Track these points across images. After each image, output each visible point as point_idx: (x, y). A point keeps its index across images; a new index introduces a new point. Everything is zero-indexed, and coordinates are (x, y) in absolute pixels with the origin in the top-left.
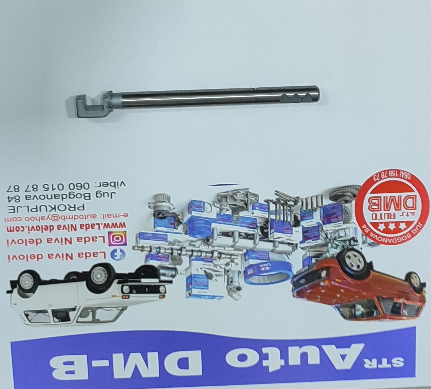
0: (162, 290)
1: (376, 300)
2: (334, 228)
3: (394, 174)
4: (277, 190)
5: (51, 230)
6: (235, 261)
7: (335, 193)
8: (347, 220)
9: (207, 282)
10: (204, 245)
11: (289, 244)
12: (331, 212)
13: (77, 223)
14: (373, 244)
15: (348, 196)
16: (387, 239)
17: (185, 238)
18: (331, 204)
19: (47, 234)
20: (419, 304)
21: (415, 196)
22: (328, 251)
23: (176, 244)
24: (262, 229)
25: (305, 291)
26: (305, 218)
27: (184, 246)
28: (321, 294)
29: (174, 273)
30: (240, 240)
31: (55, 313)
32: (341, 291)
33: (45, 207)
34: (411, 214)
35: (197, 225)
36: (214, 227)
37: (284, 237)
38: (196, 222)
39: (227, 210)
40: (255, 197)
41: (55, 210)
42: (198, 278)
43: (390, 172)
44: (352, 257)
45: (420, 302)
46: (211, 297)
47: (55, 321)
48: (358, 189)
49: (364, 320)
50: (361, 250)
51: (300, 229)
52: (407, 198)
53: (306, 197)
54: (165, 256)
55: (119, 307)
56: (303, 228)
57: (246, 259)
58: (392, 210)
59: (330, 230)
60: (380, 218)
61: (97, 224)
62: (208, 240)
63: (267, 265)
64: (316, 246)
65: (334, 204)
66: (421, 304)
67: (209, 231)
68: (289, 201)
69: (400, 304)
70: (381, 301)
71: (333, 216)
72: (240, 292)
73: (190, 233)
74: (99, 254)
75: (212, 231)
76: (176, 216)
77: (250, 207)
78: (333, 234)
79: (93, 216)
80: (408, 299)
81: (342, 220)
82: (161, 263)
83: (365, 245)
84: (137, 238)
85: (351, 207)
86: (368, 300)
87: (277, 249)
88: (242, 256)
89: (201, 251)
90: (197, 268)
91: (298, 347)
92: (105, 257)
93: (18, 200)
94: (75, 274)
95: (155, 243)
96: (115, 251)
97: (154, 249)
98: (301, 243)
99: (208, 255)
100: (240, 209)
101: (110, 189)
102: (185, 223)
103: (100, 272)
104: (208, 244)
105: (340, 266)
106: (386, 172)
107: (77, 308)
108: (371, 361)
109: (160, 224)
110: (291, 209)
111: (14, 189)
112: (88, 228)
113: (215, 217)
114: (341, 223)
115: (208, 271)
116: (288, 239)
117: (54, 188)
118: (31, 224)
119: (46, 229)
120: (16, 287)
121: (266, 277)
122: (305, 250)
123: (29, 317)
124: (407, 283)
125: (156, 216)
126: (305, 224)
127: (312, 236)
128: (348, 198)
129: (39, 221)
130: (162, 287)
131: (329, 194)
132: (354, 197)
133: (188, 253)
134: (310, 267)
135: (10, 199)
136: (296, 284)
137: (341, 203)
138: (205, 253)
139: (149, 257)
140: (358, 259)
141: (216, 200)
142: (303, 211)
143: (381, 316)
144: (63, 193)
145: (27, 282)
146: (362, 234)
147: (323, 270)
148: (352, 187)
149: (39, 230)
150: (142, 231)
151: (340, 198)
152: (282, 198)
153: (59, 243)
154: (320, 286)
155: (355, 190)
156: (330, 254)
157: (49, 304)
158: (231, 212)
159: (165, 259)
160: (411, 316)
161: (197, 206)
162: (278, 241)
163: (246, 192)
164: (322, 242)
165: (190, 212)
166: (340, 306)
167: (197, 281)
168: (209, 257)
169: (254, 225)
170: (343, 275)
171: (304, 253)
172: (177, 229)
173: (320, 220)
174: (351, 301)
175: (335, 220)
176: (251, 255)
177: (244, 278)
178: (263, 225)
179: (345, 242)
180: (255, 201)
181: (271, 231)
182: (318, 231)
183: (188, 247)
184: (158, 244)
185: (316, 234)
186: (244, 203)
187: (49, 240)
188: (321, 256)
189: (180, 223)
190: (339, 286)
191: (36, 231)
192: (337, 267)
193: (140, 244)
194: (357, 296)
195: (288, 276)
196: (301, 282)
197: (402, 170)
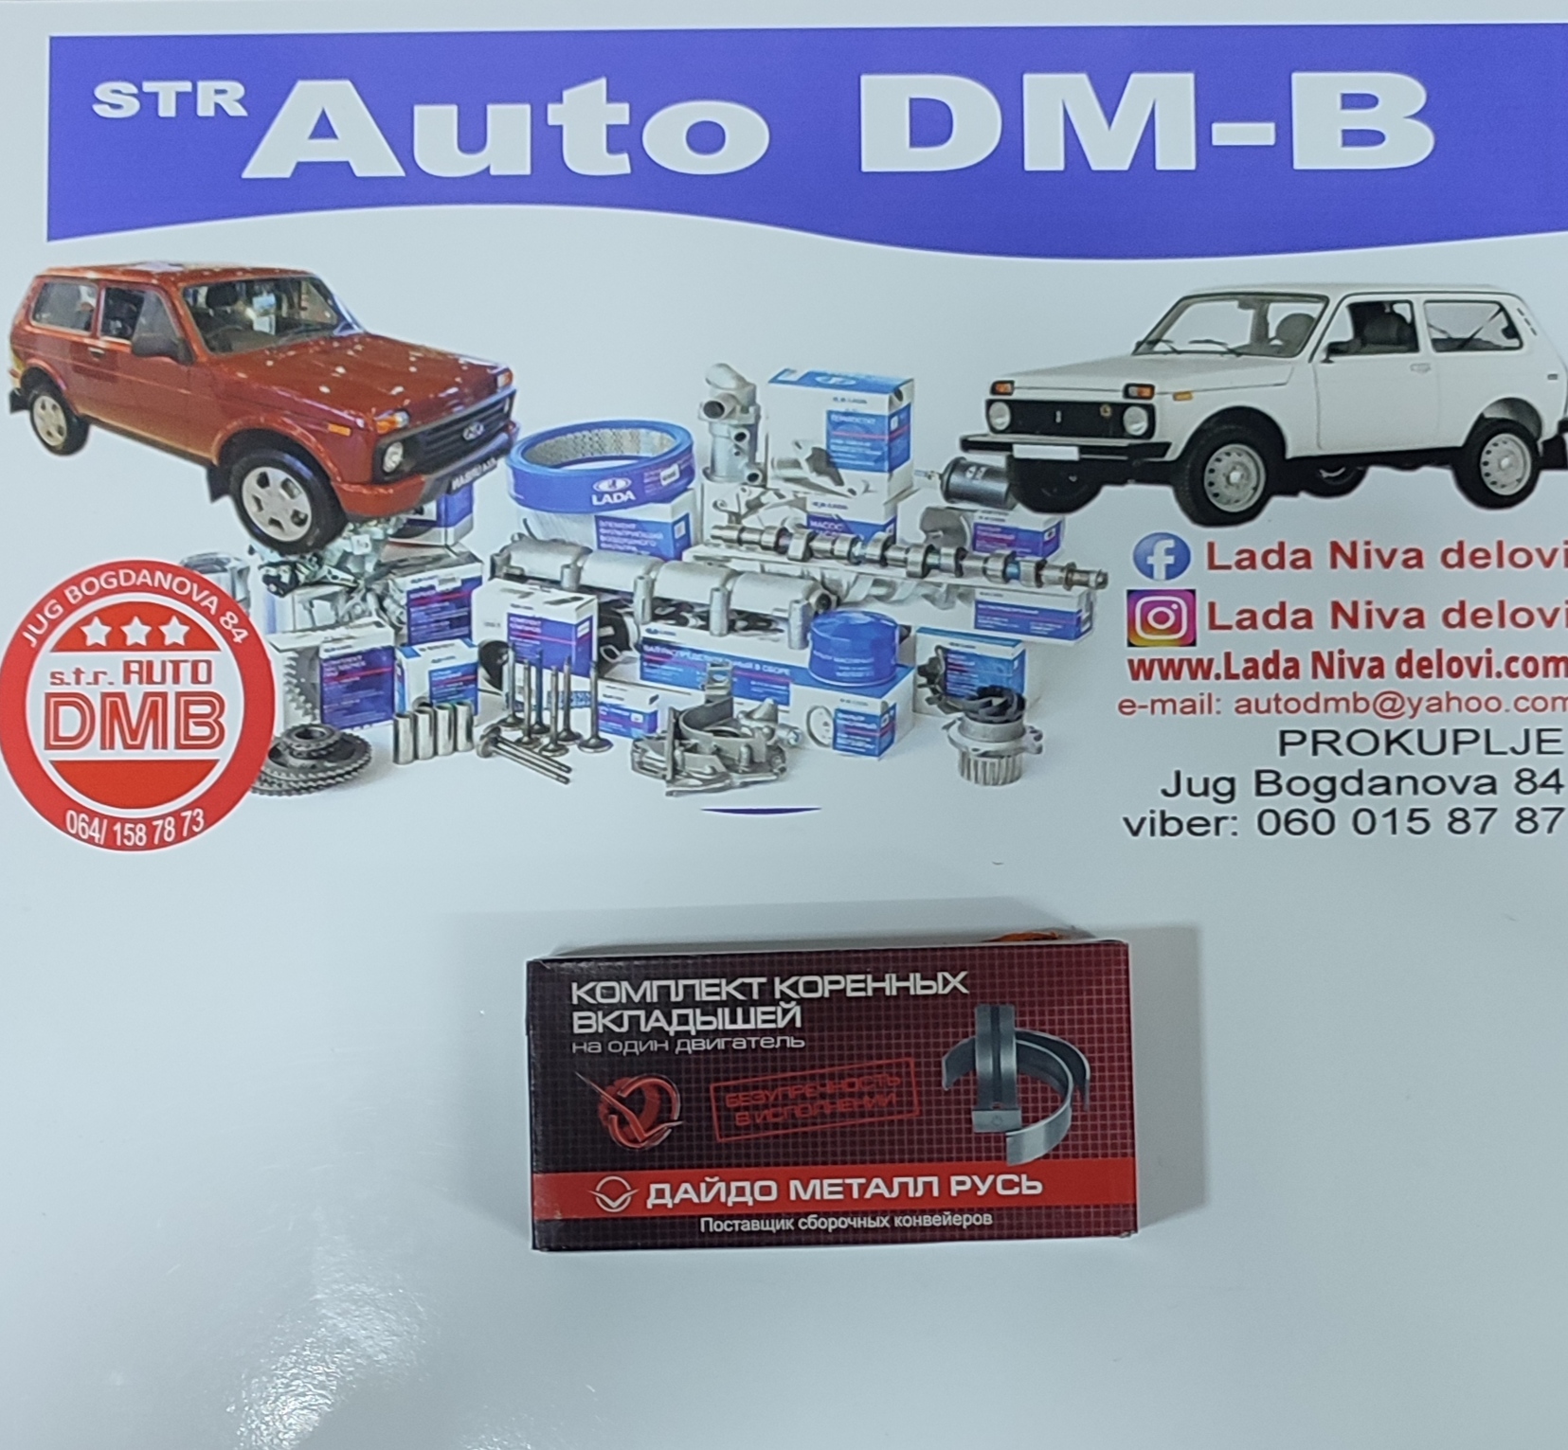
0: (1001, 416)
1: (198, 346)
2: (352, 633)
3: (128, 832)
4: (561, 784)
5: (1408, 659)
6: (723, 519)
7: (349, 769)
8: (306, 663)
9: (832, 441)
10: (839, 584)
11: (522, 578)
12: (362, 694)
13: (1306, 685)
14: (206, 567)
15: (299, 755)
16: (156, 584)
17: (910, 611)
18: (361, 725)
19: (1424, 643)
20: (35, 327)
21: (48, 747)
22: (376, 543)
23: (943, 589)
24: (621, 640)
25: (466, 390)
26: (459, 674)
27: (914, 582)
28: (405, 379)
29: (956, 479)
30: (707, 602)
31: (1405, 338)
32: (329, 387)
33: (1426, 748)
34: (66, 680)
35: (863, 661)
36: (802, 652)
37: (540, 605)
38: (868, 674)
39: (749, 715)
40: (644, 759)
41: (1388, 733)
42: (867, 458)
43: (141, 839)
44: (286, 519)
45: (32, 333)
46: (819, 379)
47: (1407, 306)
48: (260, 779)
49: (244, 271)
50: (255, 547)
51: (481, 634)
53: (456, 754)
54: (989, 546)
55: (1165, 353)
56: (467, 637)
57: (683, 524)
58: (135, 694)
59: (368, 625)
60: (182, 665)
61: (1236, 677)
62: (825, 602)
63: (607, 498)
64: (422, 565)
65: (352, 727)
66: (28, 328)
67: (823, 638)
68: (519, 742)
69: (106, 331)
70: (181, 346)
71: (357, 679)
72: (707, 398)
73: (892, 628)
74: (1232, 560)
75: (809, 636)
76: (940, 699)
77: (664, 723)
78: (358, 610)
79: (1249, 705)
80: (79, 347)
81: (325, 665)
82: (1003, 520)
83: (240, 566)
84: (1090, 618)
85: (288, 714)
86: (230, 349)
87: (568, 560)
88: (699, 535)
89: (852, 559)
90: (868, 495)
91: (493, 172)
92: (1211, 546)
93: (1525, 778)
94: (1326, 485)
95: (1020, 595)
96: (1172, 572)
97: (1027, 574)
98: (477, 581)
99: (827, 546)
100: (701, 717)
101: (1184, 807)
102: (912, 668)
103: (1230, 487)
104: (823, 583)
105: (333, 484)
106: (156, 840)
107: (1321, 355)
108: (218, 106)
109: (1000, 671)
110: (510, 712)
111: (1536, 819)
112: (1267, 662)
113: (793, 687)
114: (327, 651)
115: (825, 481)
116: (527, 595)
117: (1389, 819)
118: (1481, 686)
119: (1425, 663)
120: (1546, 443)
121: (610, 450)
122: (463, 550)
123: (1505, 324)
124: (82, 410)
125: (1016, 699)
126: (461, 654)
127: (436, 605)
128: (299, 746)
129: (1452, 695)
130: (1002, 424)
131: (370, 764)
132: (278, 751)
133: (901, 555)
134: (445, 487)
135: (1554, 782)
136: (499, 420)
137: (326, 728)
138: (836, 553)
139: (1046, 543)
140: (263, 512)
141: (788, 755)
142: (468, 701)
143: (181, 285)
144: (1357, 797)
145: (1505, 462)
146: (248, 605)
147: (397, 470)
148: (285, 786)
149: (1454, 659)
150: (1070, 643)
151: (330, 746)
152: (545, 753)
153: (1379, 607)
154: (410, 410)
155: (272, 777)
156: (367, 532)
157: (1430, 373)
158: (737, 709)
159: (988, 531)
160: (66, 281)
161: (861, 732)
162: (562, 589)
163: (678, 783)
164: (399, 580)
165: (888, 712)
166: (334, 327)
167: (868, 444)
168: (821, 534)
169: (651, 653)
170: (322, 449)
171: (463, 541)
172: (938, 647)
173: (404, 666)
174: (291, 348)
175: (348, 663)
176: (665, 536)
177: (695, 449)
178: (617, 652)
179: (315, 574)
180: (647, 747)
181: (587, 630)
182: (413, 623)
183: (899, 578)
184: (1008, 593)
185: (420, 611)
186: (685, 739)
187: (1417, 619)
188: (405, 525)
189: (927, 669)
190: (337, 407)
191: (1462, 657)
192: (343, 480)
193: (1079, 593)
194: (270, 367)
195: (529, 451)
196: (478, 428)
197: (99, 845)
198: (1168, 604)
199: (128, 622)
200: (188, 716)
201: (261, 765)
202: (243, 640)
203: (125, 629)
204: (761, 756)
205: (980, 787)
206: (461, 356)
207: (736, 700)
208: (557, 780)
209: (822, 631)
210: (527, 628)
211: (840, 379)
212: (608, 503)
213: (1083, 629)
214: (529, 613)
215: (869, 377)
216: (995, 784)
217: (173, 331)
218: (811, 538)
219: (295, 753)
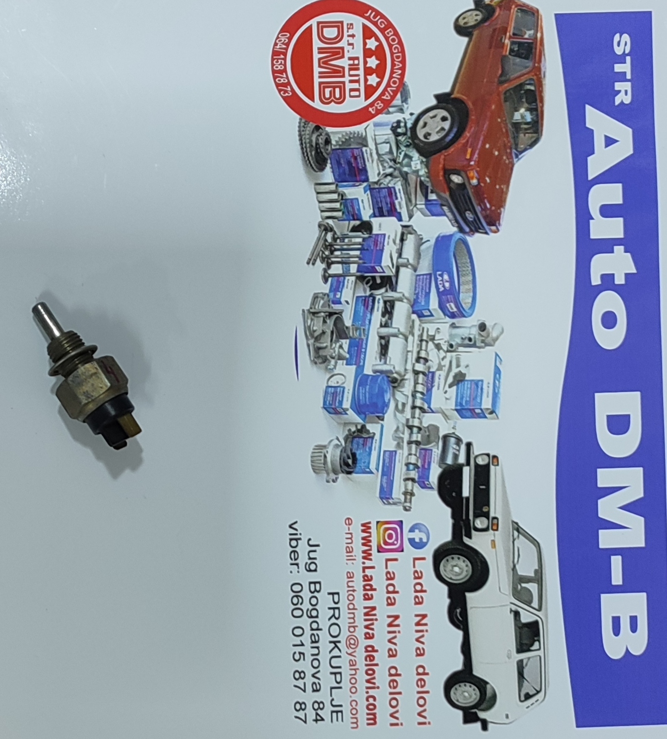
0: (483, 460)
1: (506, 86)
2: (375, 162)
3: (280, 61)
4: (306, 260)
5: (373, 651)
6: (431, 333)
7: (312, 162)
8: (360, 141)
9: (469, 382)
10: (403, 387)
11: (402, 240)
12: (347, 168)
13: (361, 604)
14: (403, 94)
15: (317, 139)
16: (395, 71)
17: (391, 420)
18: (332, 168)
19: (381, 657)
20: (514, 9)
21: (319, 23)
22: (417, 172)
23: (401, 435)
24: (375, 286)
25: (488, 212)
26: (357, 212)
27: (404, 422)
28: (493, 183)
29: (453, 440)
30: (394, 326)
31: (523, 646)
32: (489, 147)
33: (333, 660)
34: (350, 30)
35: (367, 399)
36: (371, 371)
37: (390, 249)
38: (361, 401)
39: (341, 347)
40: (319, 299)
41: (339, 642)
42: (462, 398)
43: (277, 67)
44: (426, 130)
45: (509, 9)
46: (498, 376)
47: (538, 648)
48: (306, 121)
49: (542, 107)
50: (413, 116)
51: (375, 221)
53: (319, 211)
54: (422, 456)
55: (513, 536)
56: (374, 215)
57: (429, 314)
58: (344, 63)
59: (379, 169)
60: (357, 84)
61: (364, 571)
62: (394, 380)
64: (407, 193)
65: (331, 163)
66: (513, 7)
67: (377, 380)
68: (326, 240)
69: (513, 43)
70: (507, 78)
71: (353, 165)
72: (487, 324)
73: (383, 412)
74: (417, 568)
75: (378, 374)
76: (351, 435)
77: (336, 307)
78: (386, 165)
79: (351, 577)
80: (505, 30)
81: (360, 150)
82: (434, 462)
83: (405, 109)
84: (389, 504)
85: (336, 134)
86: (506, 101)
87: (411, 261)
88: (424, 322)
89: (414, 393)
90: (444, 399)
91: (591, 221)
92: (424, 559)
93: (319, 705)
94: (453, 611)
95: (399, 471)
96: (412, 541)
97: (410, 474)
98: (400, 219)
99: (420, 380)
100: (339, 326)
101: (303, 549)
102: (364, 420)
103: (451, 568)
104: (403, 380)
105: (443, 151)
106: (276, 75)
107: (514, 608)
108: (619, 92)
109: (364, 463)
110: (340, 236)
111: (301, 711)
112: (371, 586)
113: (354, 367)
114: (366, 150)
115: (450, 380)
116: (394, 242)
118: (362, 685)
119: (372, 658)
120: (476, 713)
121: (462, 279)
122: (414, 212)
123: (531, 693)
124: (475, 33)
125: (351, 470)
126: (366, 213)
127: (388, 200)
128: (322, 139)
129: (357, 671)
130: (479, 461)
131: (314, 172)
132: (319, 129)
133: (417, 415)
134: (444, 203)
135: (319, 719)
136: (475, 227)
137: (330, 153)
138: (417, 385)
139: (424, 482)
140: (430, 119)
141: (323, 365)
142: (344, 217)
143: (535, 78)
144: (309, 628)
145: (466, 694)
146: (387, 113)
147: (451, 181)
148: (303, 133)
149: (374, 671)
150: (378, 495)
151: (322, 153)
152: (321, 253)
153: (398, 637)
154: (479, 186)
155: (307, 127)
156: (421, 167)
157: (507, 658)
158: (344, 341)
159: (428, 456)
160: (536, 24)
161: (334, 399)
162: (398, 258)
163: (309, 315)
164: (399, 183)
165: (344, 411)
166: (516, 149)
167: (468, 399)
168: (425, 378)
169: (368, 300)
170: (459, 145)
171: (419, 213)
172: (374, 434)
173: (360, 187)
174: (507, 131)
175: (360, 160)
176: (423, 306)
177: (464, 319)
178: (369, 285)
179: (401, 144)
180: (325, 300)
181: (379, 271)
182: (380, 190)
183: (406, 414)
184: (400, 466)
185: (386, 193)
186: (329, 317)
187: (392, 654)
188: (425, 185)
189: (364, 430)
190: (479, 152)
191: (376, 675)
192: (445, 156)
193: (401, 498)
194: (497, 120)
195: (461, 242)
196: (471, 218)
197: (274, 48)
198: (397, 540)
199: (377, 59)
200: (334, 88)
201: (313, 122)
202: (370, 112)
203: (374, 57)
205: (310, 455)
206: (504, 209)
208: (309, 258)
209: (381, 381)
210: (379, 243)
211: (498, 385)
212: (438, 278)
213: (384, 501)
214: (386, 244)
215: (499, 398)
216: (312, 461)
217: (513, 74)
218: (424, 373)
219: (318, 137)
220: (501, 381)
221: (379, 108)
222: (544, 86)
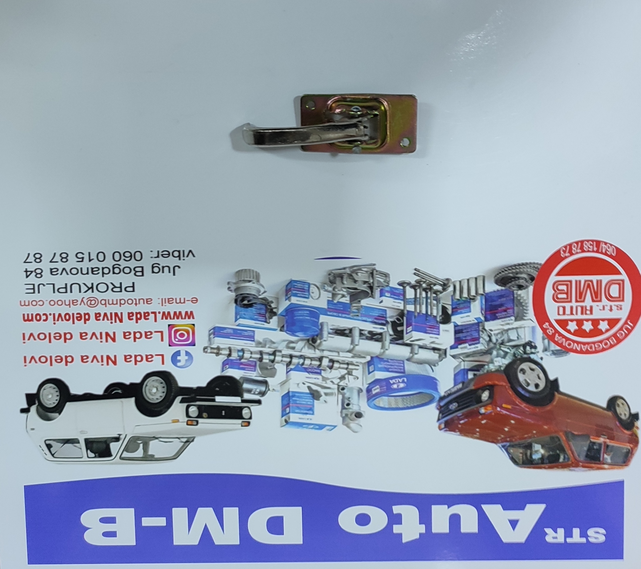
0: (246, 413)
1: (563, 438)
2: (501, 327)
3: (591, 247)
4: (418, 267)
5: (85, 320)
6: (354, 373)
7: (503, 273)
8: (520, 315)
9: (312, 403)
10: (309, 348)
11: (434, 349)
12: (498, 303)
13: (125, 310)
14: (560, 352)
15: (523, 278)
16: (579, 345)
17: (280, 337)
18: (498, 291)
19: (79, 326)
20: (629, 446)
21: (623, 281)
22: (492, 362)
23: (267, 346)
24: (394, 325)
25: (456, 422)
26: (459, 311)
27: (279, 349)
28: (481, 426)
29: (263, 389)
30: (361, 341)
31: (90, 444)
32: (511, 423)
33: (78, 286)
34: (616, 308)
35: (298, 317)
36: (323, 321)
37: (427, 339)
38: (297, 312)
39: (343, 296)
40: (385, 278)
41: (93, 292)
42: (298, 397)
43: (586, 244)
44: (528, 371)
45: (630, 442)
46: (317, 427)
47: (89, 456)
48: (538, 269)
49: (545, 468)
50: (540, 360)
51: (450, 327)
52: (611, 283)
53: (460, 280)
54: (250, 363)
55: (182, 438)
56: (456, 326)
57: (371, 371)
58: (588, 302)
59: (495, 330)
60: (569, 313)
61: (152, 313)
62: (314, 341)
63: (401, 380)
64: (474, 354)
65: (502, 290)
66: (632, 446)
67: (314, 326)
68: (435, 285)
69: (600, 445)
70: (570, 439)
71: (499, 309)
72: (361, 419)
73: (287, 330)
74: (155, 358)
75: (320, 327)
76: (268, 303)
77: (377, 292)
78: (499, 336)
79: (147, 302)
80: (611, 438)
81: (512, 314)
82: (245, 373)
83: (546, 353)
84: (210, 335)
85: (527, 295)
86: (550, 438)
87: (416, 356)
88: (364, 366)
89: (303, 358)
90: (298, 383)
91: (446, 506)
92: (163, 363)
93: (39, 275)
94: (119, 387)
95: (237, 344)
96: (178, 353)
97: (234, 352)
98: (452, 348)
99: (313, 362)
100: (362, 295)
101: (171, 261)
102: (279, 315)
103: (156, 386)
104: (315, 348)
105: (509, 385)
106: (580, 244)
107: (122, 437)
108: (555, 532)
109: (245, 314)
110: (438, 297)
111: (34, 259)
112: (140, 319)
113: (325, 306)
114: (512, 320)
115: (314, 388)
116: (433, 343)
117: (91, 258)
118: (57, 310)
119: (79, 318)
120: (34, 404)
121: (400, 399)
122: (458, 360)
123: (52, 449)
124: (610, 413)
125: (238, 303)
126: (458, 319)
127: (468, 338)
128: (523, 282)
129: (68, 306)
130: (245, 410)
131: (494, 275)
132: (531, 280)
133: (284, 359)
134: (465, 385)
135: (28, 273)
136: (444, 411)
137: (512, 289)
138: (310, 360)
139: (227, 364)
140: (537, 374)
141: (327, 281)
142: (455, 301)
143: (570, 463)
144: (104, 266)
145: (50, 396)
146: (543, 337)
147: (484, 391)
148: (528, 266)
149: (68, 320)
150: (217, 325)
151: (510, 282)
152: (424, 280)
153: (97, 340)
154: (479, 414)
155: (533, 269)
156: (496, 366)
157: (80, 431)
158: (348, 298)
159: (250, 368)
160: (617, 464)
161: (299, 290)
162: (418, 345)
163: (371, 269)
164: (483, 348)
165: (288, 298)
166: (509, 446)
167: (298, 402)
168: (315, 367)
169: (383, 320)
170: (513, 398)
171: (457, 363)
172: (269, 323)
173: (481, 314)
174: (525, 438)
175: (504, 315)
176: (378, 366)
177: (366, 400)
178: (396, 320)
179: (517, 349)
180: (384, 283)
181: (408, 329)
182: (478, 331)
183: (285, 350)
184: (242, 345)
185: (474, 336)
186: (368, 287)
187: (82, 336)
188: (481, 369)
189: (273, 315)
190: (507, 415)
191: (65, 321)
192: (505, 387)
193: (214, 345)
194: (535, 430)
195: (431, 399)
196: (452, 407)
197: (603, 242)
198: (179, 341)
199: (591, 331)
200: (567, 294)
201: (538, 275)
202: (545, 323)
203: (592, 327)
204: (338, 280)
205: (252, 268)
206: (459, 435)
207: (348, 302)
208: (419, 270)
209: (314, 329)
210: (432, 329)
211: (309, 427)
212: (400, 378)
213: (212, 331)
214: (431, 335)
215: (298, 428)
216: (246, 270)
217: (573, 444)
218: (320, 365)
219: (524, 279)
220: (313, 430)
221: (548, 331)
222: (563, 469)
